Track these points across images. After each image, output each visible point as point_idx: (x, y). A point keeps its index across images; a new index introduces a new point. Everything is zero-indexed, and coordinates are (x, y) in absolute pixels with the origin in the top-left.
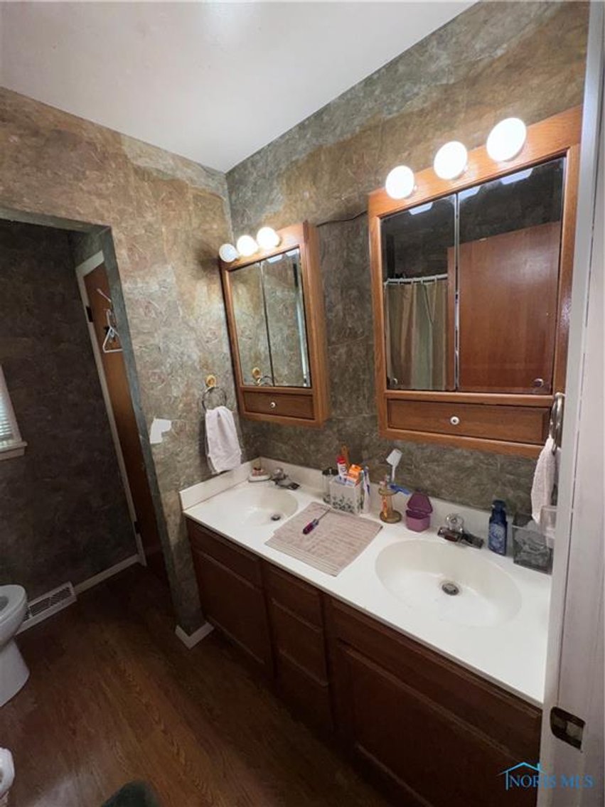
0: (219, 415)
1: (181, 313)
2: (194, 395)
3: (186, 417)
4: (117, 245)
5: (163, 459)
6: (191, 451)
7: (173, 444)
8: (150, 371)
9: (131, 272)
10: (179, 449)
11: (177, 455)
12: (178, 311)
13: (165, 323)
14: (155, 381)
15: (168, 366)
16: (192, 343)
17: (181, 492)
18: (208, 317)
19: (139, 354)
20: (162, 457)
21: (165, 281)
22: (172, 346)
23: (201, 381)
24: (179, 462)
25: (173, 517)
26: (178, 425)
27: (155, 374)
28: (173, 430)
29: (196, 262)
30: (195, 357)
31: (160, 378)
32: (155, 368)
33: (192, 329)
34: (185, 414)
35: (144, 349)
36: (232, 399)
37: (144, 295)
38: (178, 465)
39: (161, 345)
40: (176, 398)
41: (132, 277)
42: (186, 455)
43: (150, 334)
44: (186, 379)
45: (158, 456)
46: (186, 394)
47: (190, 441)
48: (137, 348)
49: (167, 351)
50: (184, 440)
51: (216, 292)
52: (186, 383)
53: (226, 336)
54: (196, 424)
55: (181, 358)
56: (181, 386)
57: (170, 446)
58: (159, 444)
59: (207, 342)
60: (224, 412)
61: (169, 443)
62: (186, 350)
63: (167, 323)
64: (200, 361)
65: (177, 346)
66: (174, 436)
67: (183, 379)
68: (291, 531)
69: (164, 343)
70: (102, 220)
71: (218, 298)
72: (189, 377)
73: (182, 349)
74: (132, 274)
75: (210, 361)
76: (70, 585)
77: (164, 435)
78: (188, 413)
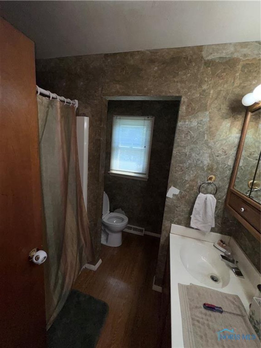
0: (206, 199)
1: (206, 138)
2: (197, 183)
3: (188, 192)
4: (182, 104)
5: (169, 205)
6: (185, 209)
7: (177, 201)
8: (178, 164)
9: (184, 117)
10: (179, 205)
11: (177, 207)
12: (204, 137)
13: (194, 142)
14: (178, 170)
15: (188, 164)
16: (207, 155)
17: (172, 224)
18: (224, 142)
19: (175, 155)
20: (170, 204)
21: (202, 120)
22: (193, 155)
23: (204, 177)
24: (177, 210)
25: (165, 232)
26: (183, 194)
27: (179, 166)
28: (179, 195)
29: (228, 108)
30: (206, 163)
31: (181, 169)
32: (181, 163)
33: (210, 148)
34: (188, 190)
35: (178, 153)
36: (223, 194)
37: (187, 128)
38: (176, 212)
39: (188, 153)
40: (186, 180)
41: (184, 119)
42: (181, 209)
43: (184, 147)
44: (195, 173)
45: (168, 203)
46: (193, 180)
47: (186, 204)
48: (175, 152)
49: (190, 156)
50: (184, 202)
51: (237, 127)
52: (194, 175)
53: (235, 155)
54: (193, 197)
55: (197, 162)
56: (191, 176)
57: (175, 201)
58: (170, 198)
59: (218, 156)
60: (211, 198)
61: (175, 200)
62: (201, 158)
63: (195, 143)
64: (208, 166)
65: (197, 155)
66: (179, 198)
67: (194, 173)
68: (199, 294)
69: (190, 152)
70: (179, 93)
71: (237, 130)
72: (198, 173)
73: (198, 157)
74: (185, 118)
75: (215, 167)
76: (144, 229)
77: (174, 195)
78: (190, 190)
